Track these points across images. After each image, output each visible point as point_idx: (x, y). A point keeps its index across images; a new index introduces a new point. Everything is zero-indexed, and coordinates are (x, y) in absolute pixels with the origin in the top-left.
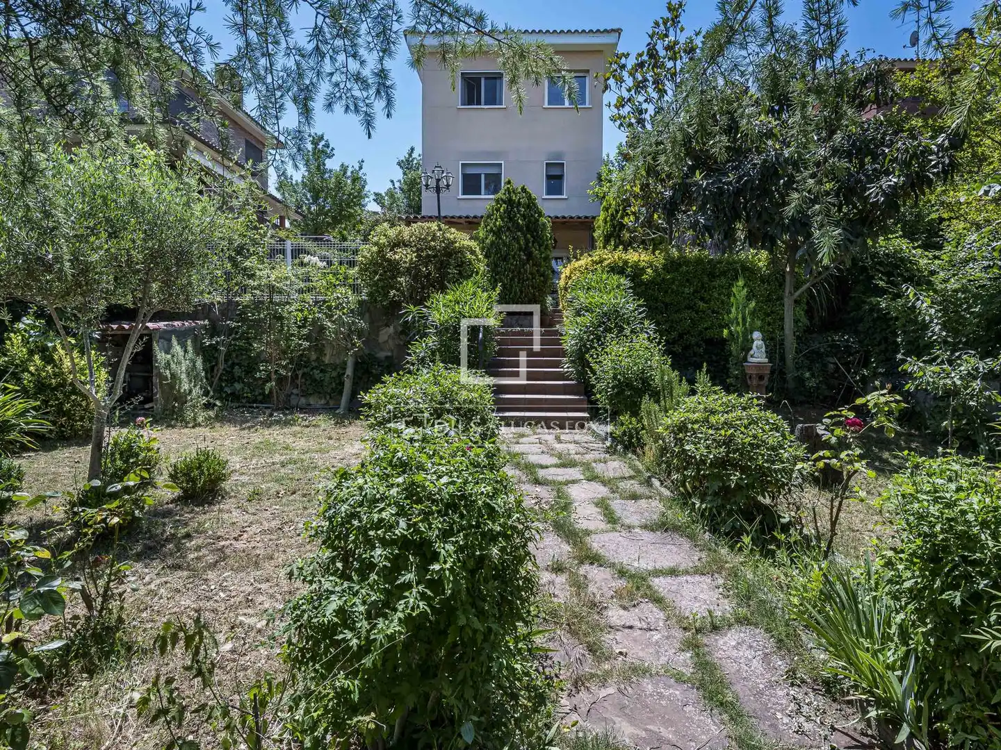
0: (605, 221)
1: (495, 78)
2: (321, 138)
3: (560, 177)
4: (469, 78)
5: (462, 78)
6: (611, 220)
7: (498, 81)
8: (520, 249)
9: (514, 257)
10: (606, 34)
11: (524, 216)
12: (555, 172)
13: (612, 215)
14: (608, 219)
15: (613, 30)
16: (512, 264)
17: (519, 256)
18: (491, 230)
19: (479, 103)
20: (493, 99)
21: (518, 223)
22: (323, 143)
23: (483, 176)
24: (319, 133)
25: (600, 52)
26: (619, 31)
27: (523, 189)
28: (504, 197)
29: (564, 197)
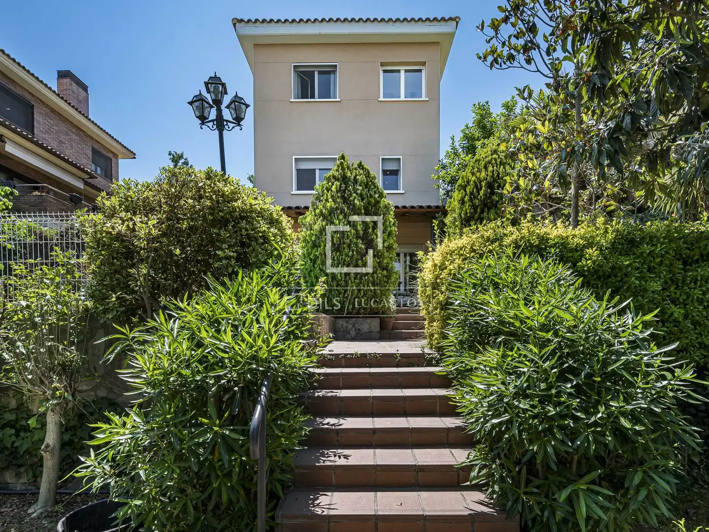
0: (462, 202)
1: (329, 73)
2: (181, 157)
3: (395, 173)
4: (302, 72)
5: (295, 71)
6: (471, 200)
7: (332, 76)
8: (358, 237)
9: (349, 246)
10: (443, 23)
11: (362, 197)
12: (391, 167)
13: (472, 193)
14: (467, 198)
15: (451, 19)
16: (347, 255)
17: (356, 244)
18: (321, 214)
19: (313, 97)
20: (326, 92)
21: (354, 205)
22: (182, 161)
23: (317, 172)
24: (179, 152)
25: (437, 43)
26: (456, 20)
27: (360, 166)
28: (336, 174)
29: (401, 191)
